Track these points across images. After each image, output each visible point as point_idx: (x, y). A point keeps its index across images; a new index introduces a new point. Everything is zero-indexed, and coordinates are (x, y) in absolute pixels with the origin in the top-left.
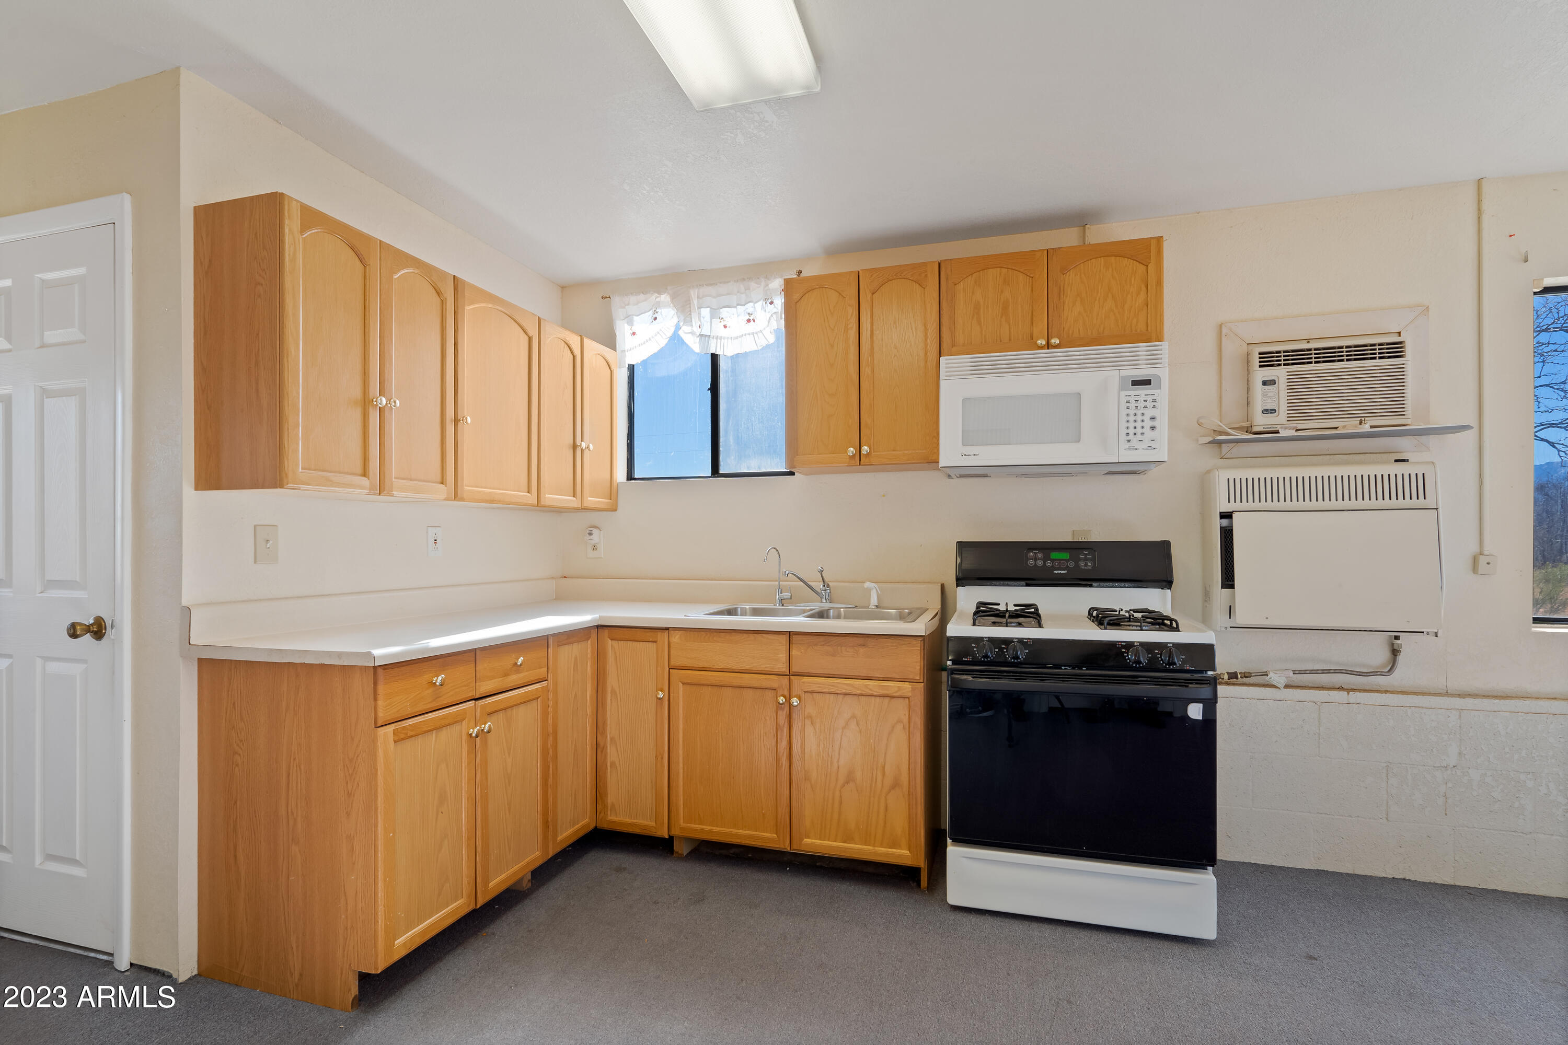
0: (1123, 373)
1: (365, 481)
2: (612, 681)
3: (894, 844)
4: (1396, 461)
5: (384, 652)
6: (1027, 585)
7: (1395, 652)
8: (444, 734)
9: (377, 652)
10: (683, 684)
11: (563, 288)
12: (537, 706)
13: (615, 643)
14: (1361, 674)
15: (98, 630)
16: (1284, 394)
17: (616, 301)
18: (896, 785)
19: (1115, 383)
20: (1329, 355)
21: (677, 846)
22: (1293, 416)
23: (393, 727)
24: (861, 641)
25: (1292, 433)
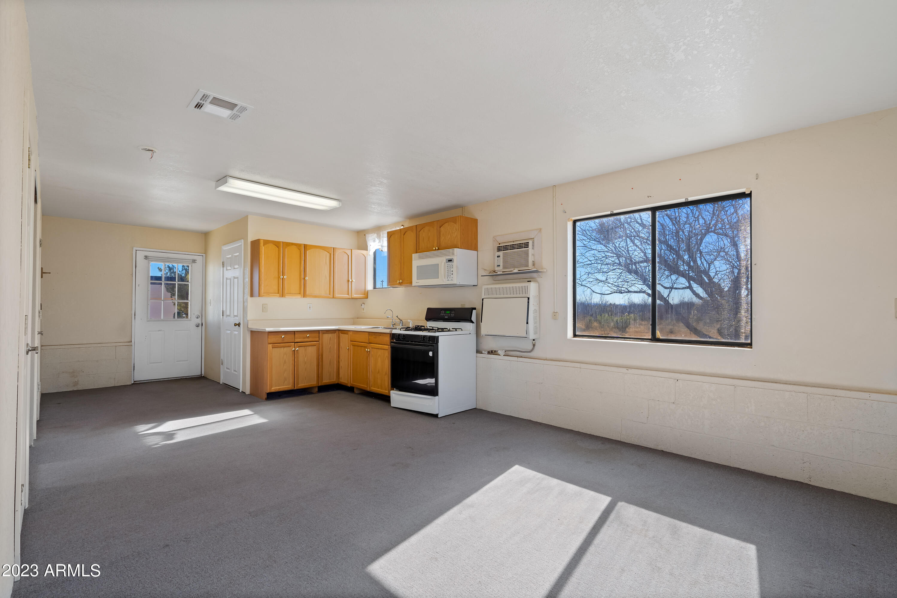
0: (447, 258)
1: (278, 295)
2: (341, 344)
3: (386, 390)
4: (528, 281)
5: (268, 329)
6: (443, 321)
7: (534, 345)
8: (285, 349)
9: (266, 329)
10: (353, 345)
11: (358, 232)
12: (315, 347)
13: (342, 334)
14: (521, 352)
15: (239, 325)
16: (502, 260)
17: (367, 235)
18: (386, 374)
19: (445, 261)
20: (513, 247)
21: (355, 390)
22: (504, 268)
23: (272, 344)
24: (380, 334)
25: (502, 273)
